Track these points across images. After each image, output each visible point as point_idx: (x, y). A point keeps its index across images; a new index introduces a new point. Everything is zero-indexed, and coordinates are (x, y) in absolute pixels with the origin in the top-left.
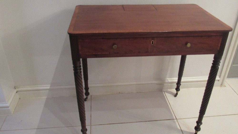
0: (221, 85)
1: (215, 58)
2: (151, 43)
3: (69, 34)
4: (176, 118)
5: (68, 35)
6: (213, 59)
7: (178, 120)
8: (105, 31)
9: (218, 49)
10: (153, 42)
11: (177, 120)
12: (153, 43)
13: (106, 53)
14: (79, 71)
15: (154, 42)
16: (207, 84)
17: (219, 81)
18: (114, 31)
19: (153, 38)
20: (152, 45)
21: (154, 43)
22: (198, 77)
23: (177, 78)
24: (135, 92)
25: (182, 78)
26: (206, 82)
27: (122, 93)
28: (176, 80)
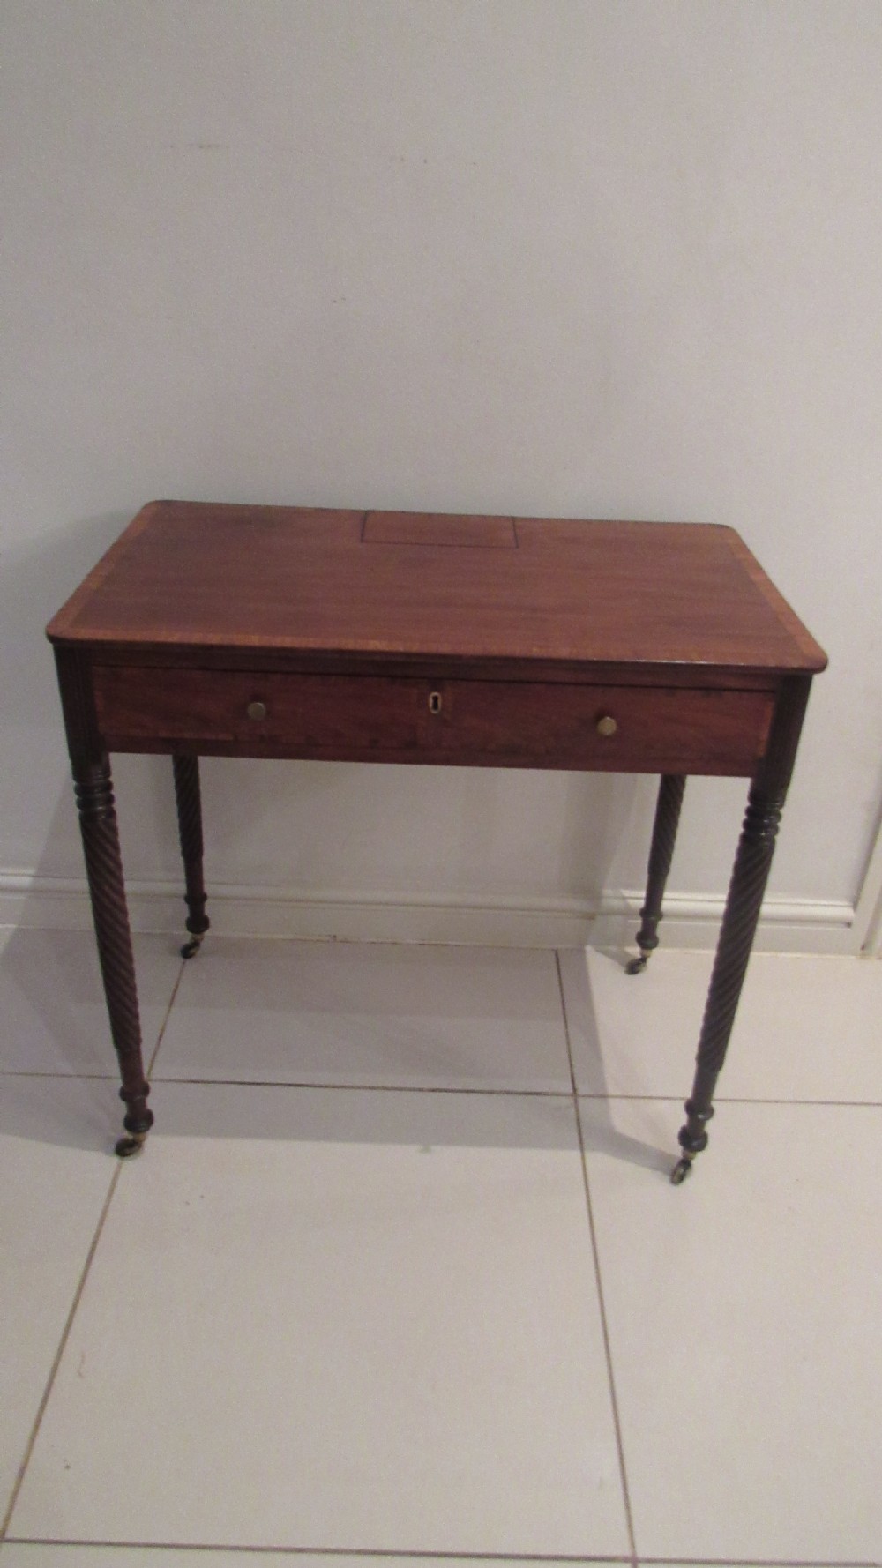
0: (863, 948)
1: (754, 796)
2: (427, 704)
3: (52, 639)
4: (575, 1090)
5: (49, 647)
6: (746, 804)
7: (581, 1101)
8: (215, 639)
9: (761, 751)
10: (435, 699)
11: (576, 1102)
12: (435, 706)
13: (222, 737)
14: (101, 808)
15: (440, 702)
16: (726, 931)
17: (849, 925)
18: (255, 640)
19: (436, 684)
20: (434, 712)
21: (443, 705)
22: (700, 896)
23: (643, 894)
24: (415, 942)
25: (667, 894)
26: (719, 924)
27: (345, 941)
28: (638, 898)
